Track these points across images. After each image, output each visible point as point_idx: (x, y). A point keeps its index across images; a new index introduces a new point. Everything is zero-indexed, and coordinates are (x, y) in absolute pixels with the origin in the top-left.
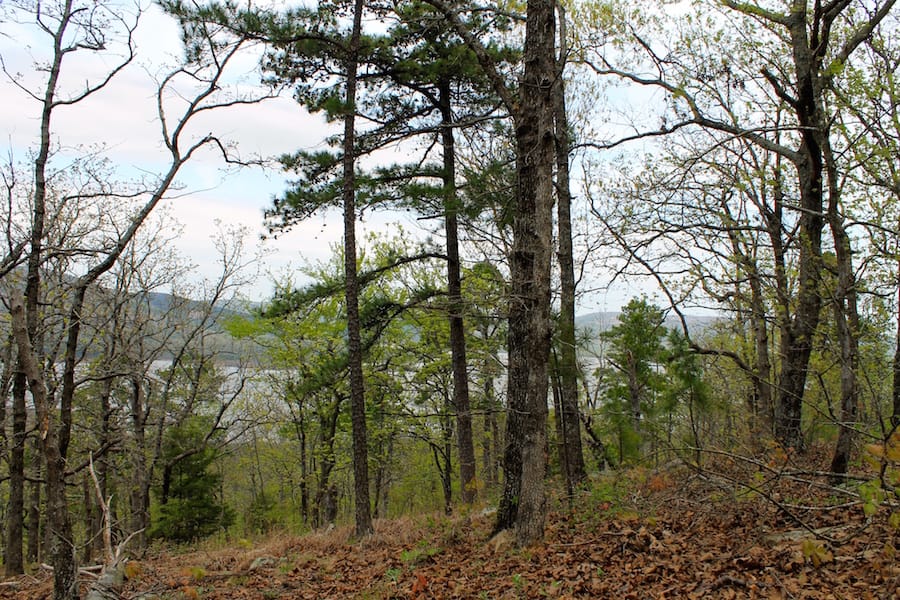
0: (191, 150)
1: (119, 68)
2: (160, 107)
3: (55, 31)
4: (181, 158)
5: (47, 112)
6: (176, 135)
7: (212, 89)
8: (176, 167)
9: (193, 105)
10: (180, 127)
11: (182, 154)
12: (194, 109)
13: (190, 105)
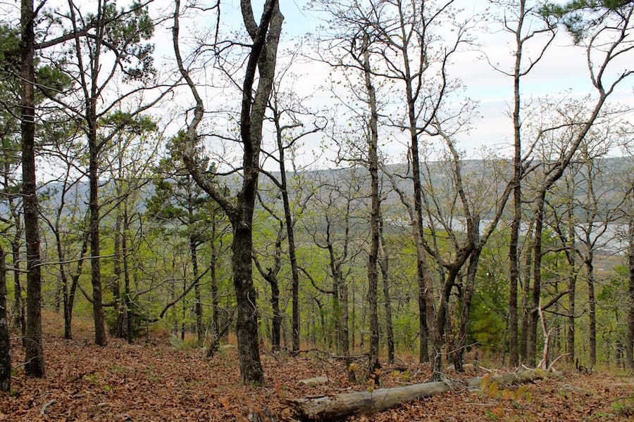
0: (613, 86)
1: (548, 44)
2: (589, 60)
3: (516, 30)
4: (606, 92)
5: (517, 81)
6: (599, 77)
7: (623, 36)
8: (602, 101)
9: (609, 53)
10: (602, 72)
11: (606, 89)
12: (611, 56)
13: (607, 54)
